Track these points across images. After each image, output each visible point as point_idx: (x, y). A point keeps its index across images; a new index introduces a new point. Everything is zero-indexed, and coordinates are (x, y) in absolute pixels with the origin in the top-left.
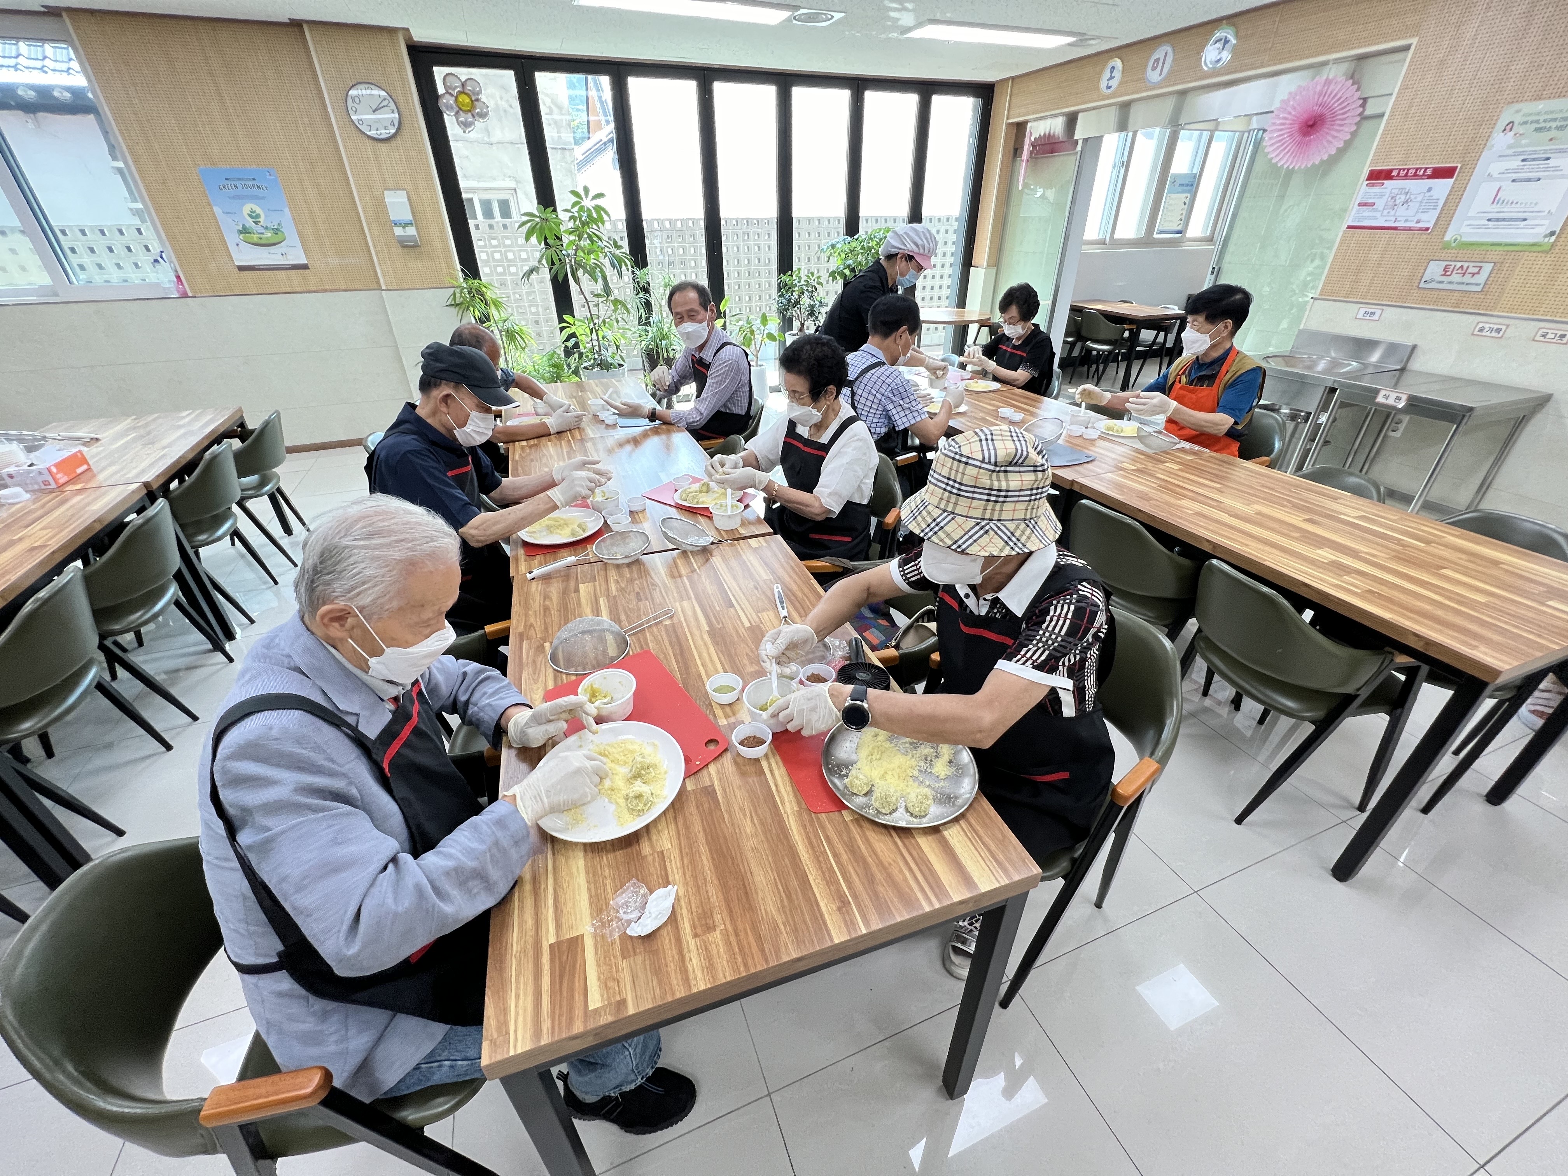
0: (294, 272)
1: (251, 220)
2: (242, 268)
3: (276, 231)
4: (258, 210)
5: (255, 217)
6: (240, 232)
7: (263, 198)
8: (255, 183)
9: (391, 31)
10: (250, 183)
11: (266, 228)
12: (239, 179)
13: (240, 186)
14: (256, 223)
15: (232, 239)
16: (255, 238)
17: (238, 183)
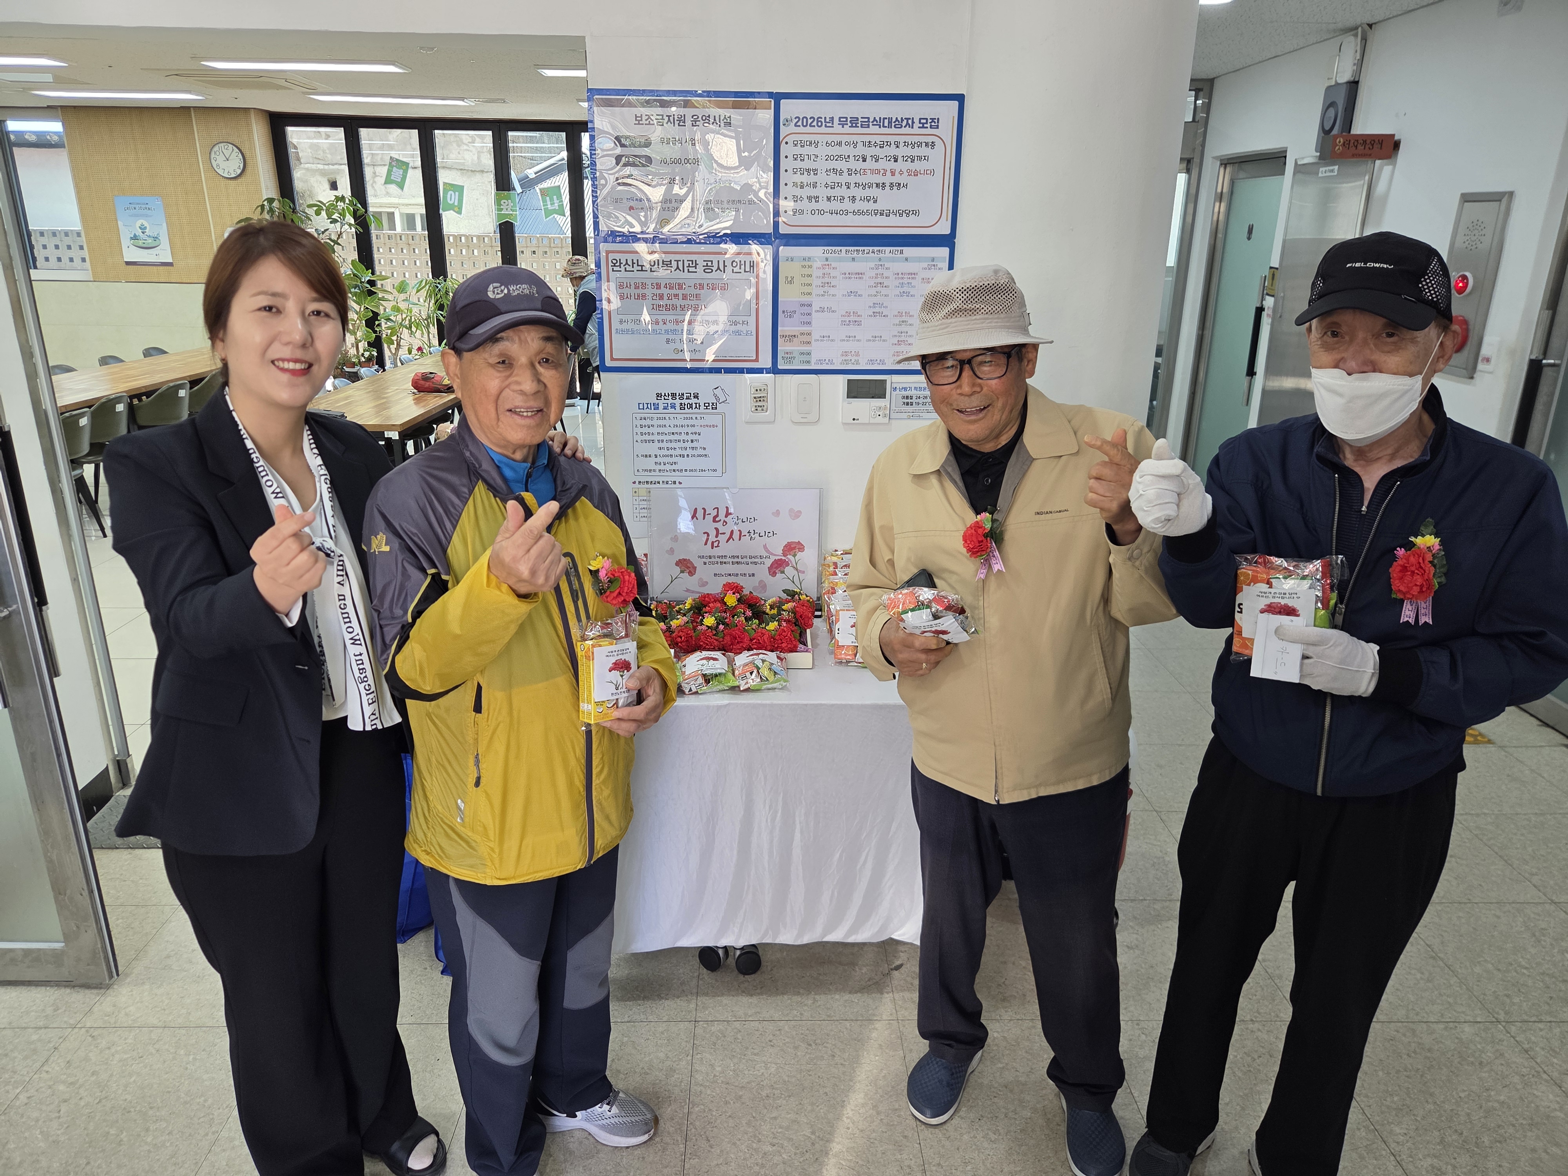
0: (162, 268)
1: (140, 231)
2: (128, 263)
3: (155, 238)
4: (146, 224)
5: (143, 229)
6: (132, 239)
7: (151, 216)
8: (147, 206)
9: (246, 110)
10: (144, 206)
11: (149, 236)
12: (138, 204)
13: (137, 208)
14: (143, 233)
15: (125, 242)
16: (140, 243)
17: (137, 206)
